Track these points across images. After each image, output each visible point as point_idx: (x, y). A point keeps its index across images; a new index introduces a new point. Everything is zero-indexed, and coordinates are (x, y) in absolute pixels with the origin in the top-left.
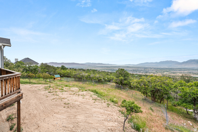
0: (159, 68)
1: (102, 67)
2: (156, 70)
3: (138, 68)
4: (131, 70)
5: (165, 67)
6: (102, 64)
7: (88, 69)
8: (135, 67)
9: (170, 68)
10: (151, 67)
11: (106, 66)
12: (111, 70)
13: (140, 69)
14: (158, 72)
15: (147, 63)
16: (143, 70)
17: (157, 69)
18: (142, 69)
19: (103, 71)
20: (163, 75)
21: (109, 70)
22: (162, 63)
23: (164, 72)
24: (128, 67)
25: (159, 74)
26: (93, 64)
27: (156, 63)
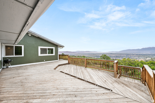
0: (141, 54)
1: (89, 54)
2: (138, 56)
3: (121, 54)
4: (115, 56)
5: (148, 53)
6: (89, 52)
7: (78, 56)
8: (118, 54)
9: (153, 54)
10: (134, 53)
11: (92, 54)
12: (97, 56)
13: (122, 55)
14: (140, 57)
15: (129, 50)
16: (126, 56)
17: (140, 55)
18: (124, 55)
19: (90, 57)
20: (145, 61)
21: (95, 56)
22: (144, 49)
23: (147, 58)
24: (111, 54)
25: (141, 59)
26: (82, 52)
27: (138, 50)
